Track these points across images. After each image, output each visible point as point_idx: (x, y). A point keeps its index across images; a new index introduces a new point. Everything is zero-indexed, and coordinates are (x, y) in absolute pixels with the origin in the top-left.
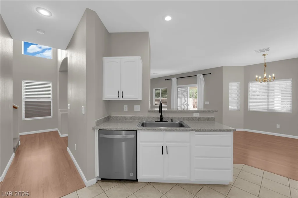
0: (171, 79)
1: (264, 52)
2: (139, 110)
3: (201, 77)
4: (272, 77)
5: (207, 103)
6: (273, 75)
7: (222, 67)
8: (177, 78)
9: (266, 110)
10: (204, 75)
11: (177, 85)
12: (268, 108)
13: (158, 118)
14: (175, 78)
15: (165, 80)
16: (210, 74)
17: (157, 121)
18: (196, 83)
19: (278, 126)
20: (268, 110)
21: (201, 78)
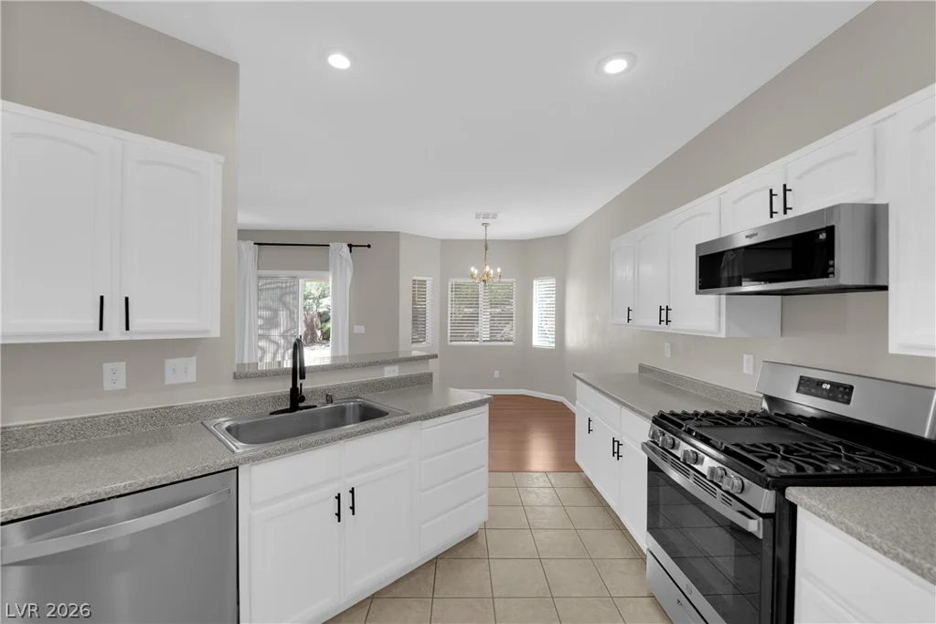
1: (486, 218)
2: (191, 377)
3: (342, 252)
4: (495, 273)
5: (360, 329)
6: (499, 270)
7: (397, 234)
8: (258, 244)
9: (478, 343)
10: (350, 246)
11: (258, 269)
13: (276, 398)
14: (251, 243)
16: (369, 246)
17: (273, 410)
18: (328, 270)
19: (497, 374)
20: (480, 341)
21: (343, 255)
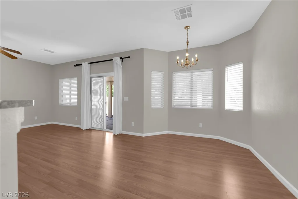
0: (81, 65)
3: (117, 61)
5: (126, 99)
6: (196, 56)
8: (90, 63)
9: (189, 107)
10: (121, 58)
11: (91, 74)
12: (191, 103)
14: (87, 63)
15: (75, 66)
16: (129, 57)
18: (113, 71)
19: (201, 125)
20: (191, 106)
21: (118, 63)
